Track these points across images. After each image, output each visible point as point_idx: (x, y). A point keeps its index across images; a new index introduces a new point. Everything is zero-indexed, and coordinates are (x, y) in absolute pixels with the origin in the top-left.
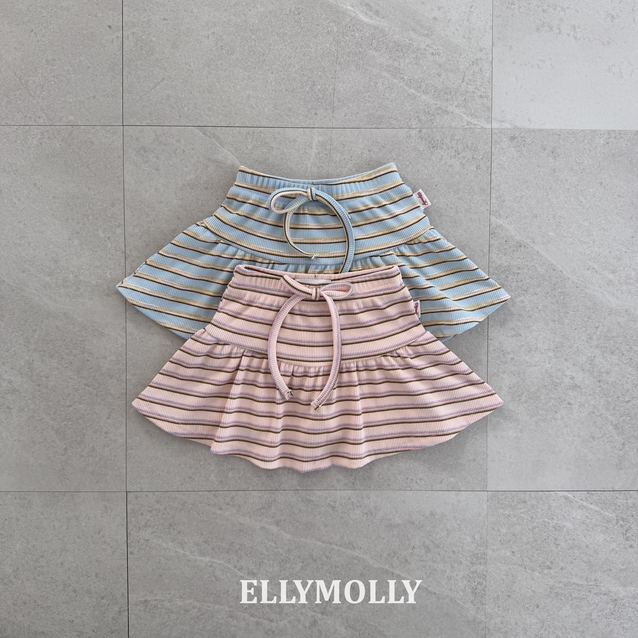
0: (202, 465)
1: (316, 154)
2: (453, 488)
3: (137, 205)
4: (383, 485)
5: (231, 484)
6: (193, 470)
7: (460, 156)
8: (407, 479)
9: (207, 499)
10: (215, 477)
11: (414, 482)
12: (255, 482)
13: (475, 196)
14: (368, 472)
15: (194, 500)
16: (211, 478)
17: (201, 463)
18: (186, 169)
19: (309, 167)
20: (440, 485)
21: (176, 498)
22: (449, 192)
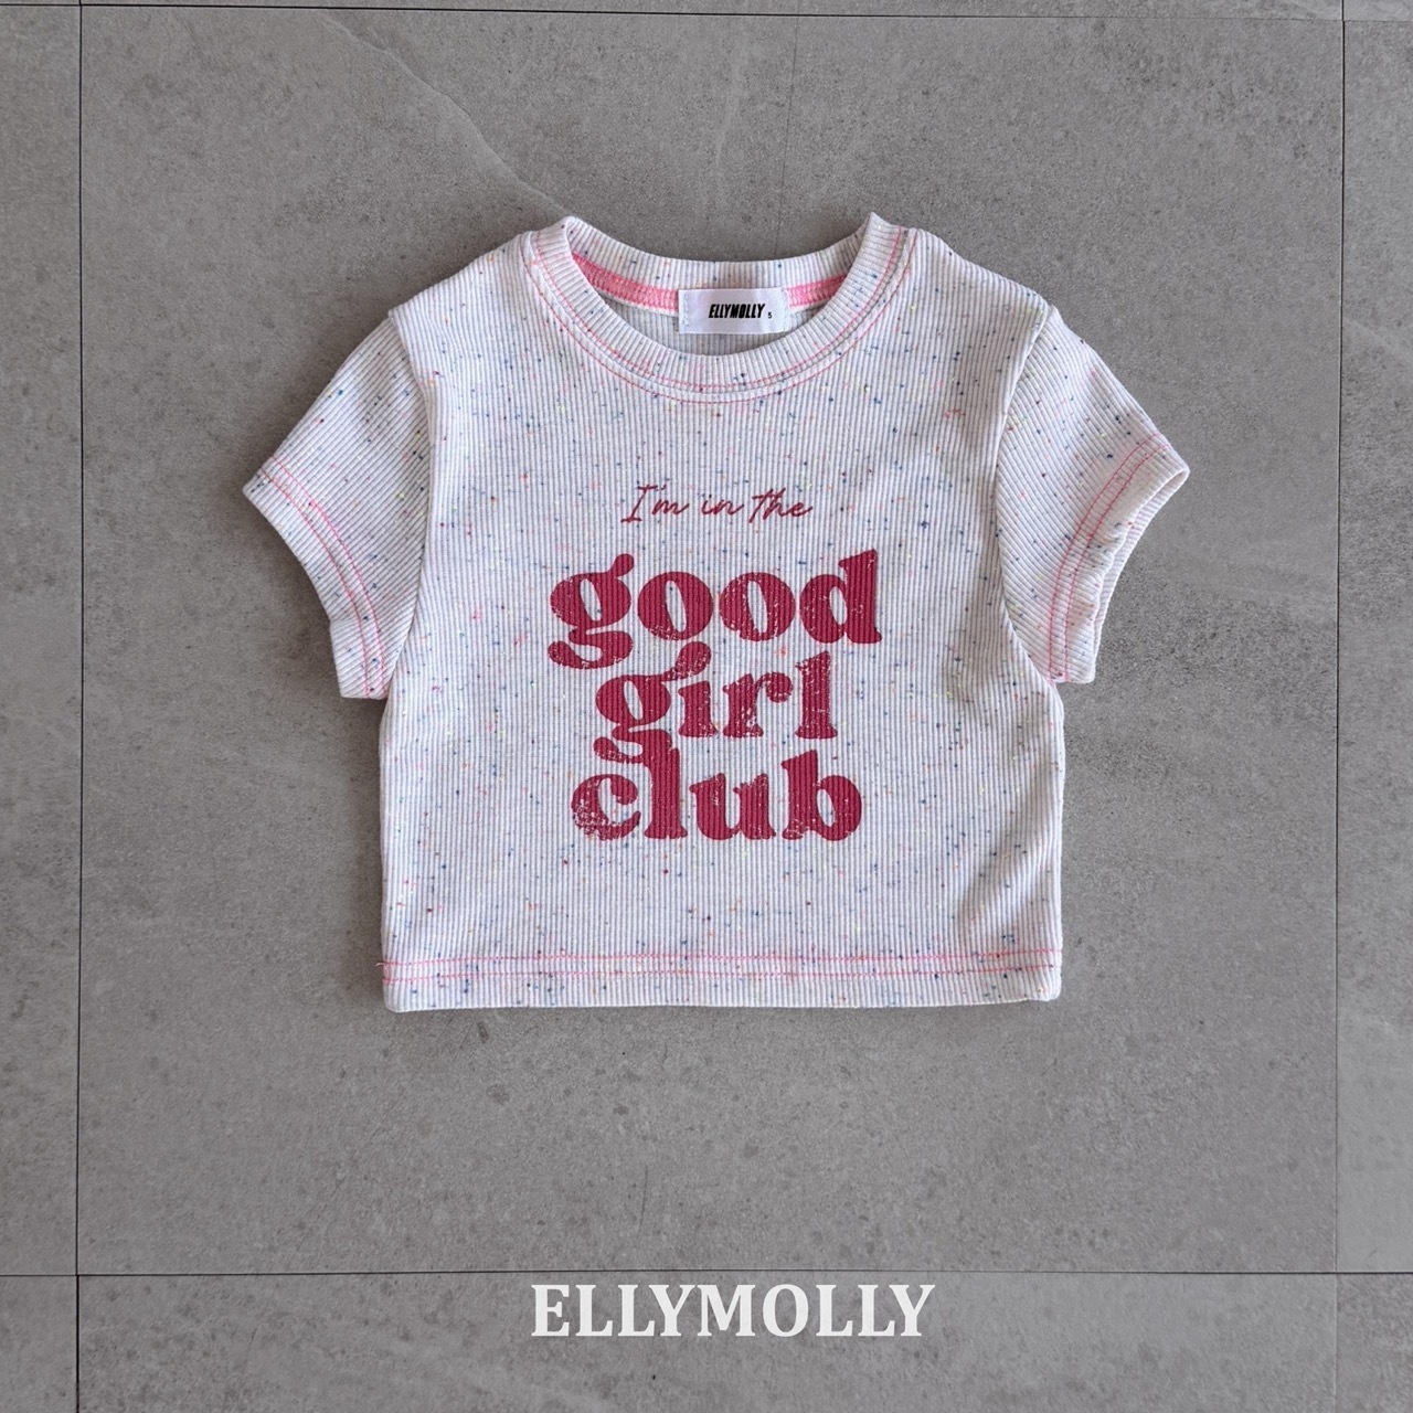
0: (343, 1181)
1: (741, 102)
2: (1219, 1265)
3: (125, 278)
4: (976, 1253)
5: (445, 1250)
6: (309, 1200)
7: (1236, 112)
8: (1059, 1231)
9: (362, 1300)
10: (388, 1223)
11: (1084, 1242)
12: (526, 1241)
13: (1289, 249)
14: (920, 1208)
15: (315, 1307)
16: (373, 1227)
17: (340, 1176)
18: (294, 152)
19: (719, 147)
20: (1173, 1254)
21: (249, 1297)
22: (1203, 236)
